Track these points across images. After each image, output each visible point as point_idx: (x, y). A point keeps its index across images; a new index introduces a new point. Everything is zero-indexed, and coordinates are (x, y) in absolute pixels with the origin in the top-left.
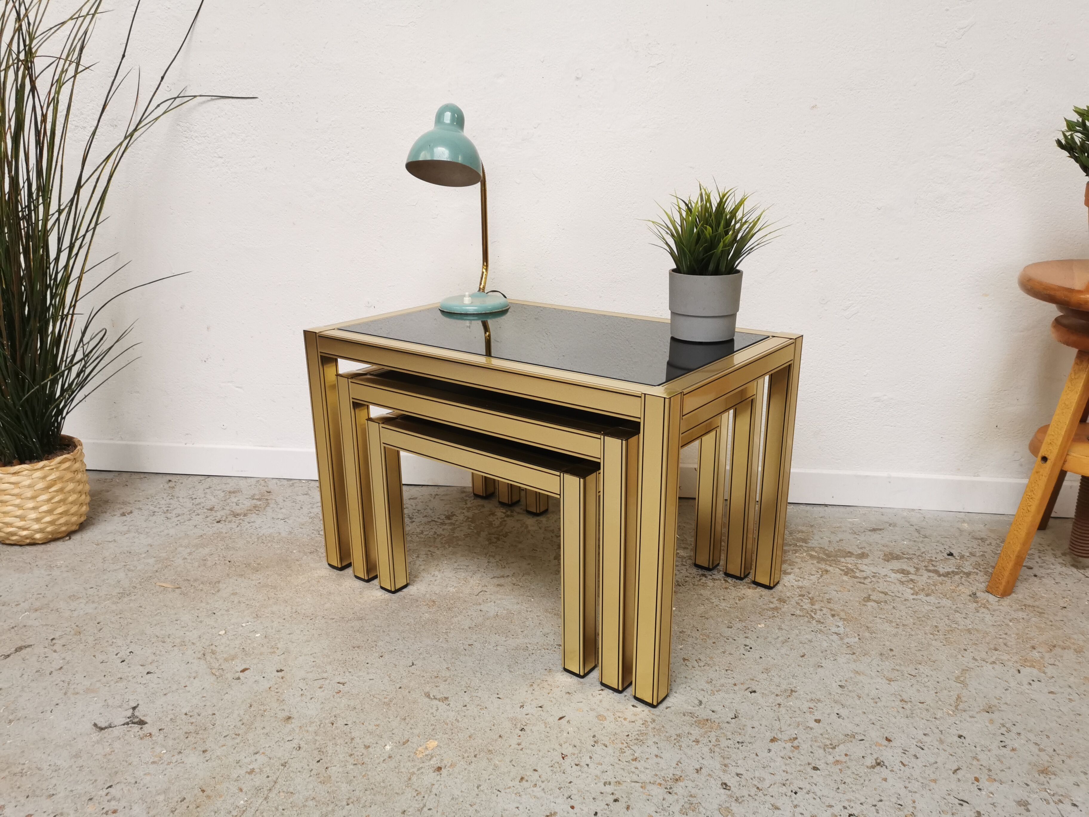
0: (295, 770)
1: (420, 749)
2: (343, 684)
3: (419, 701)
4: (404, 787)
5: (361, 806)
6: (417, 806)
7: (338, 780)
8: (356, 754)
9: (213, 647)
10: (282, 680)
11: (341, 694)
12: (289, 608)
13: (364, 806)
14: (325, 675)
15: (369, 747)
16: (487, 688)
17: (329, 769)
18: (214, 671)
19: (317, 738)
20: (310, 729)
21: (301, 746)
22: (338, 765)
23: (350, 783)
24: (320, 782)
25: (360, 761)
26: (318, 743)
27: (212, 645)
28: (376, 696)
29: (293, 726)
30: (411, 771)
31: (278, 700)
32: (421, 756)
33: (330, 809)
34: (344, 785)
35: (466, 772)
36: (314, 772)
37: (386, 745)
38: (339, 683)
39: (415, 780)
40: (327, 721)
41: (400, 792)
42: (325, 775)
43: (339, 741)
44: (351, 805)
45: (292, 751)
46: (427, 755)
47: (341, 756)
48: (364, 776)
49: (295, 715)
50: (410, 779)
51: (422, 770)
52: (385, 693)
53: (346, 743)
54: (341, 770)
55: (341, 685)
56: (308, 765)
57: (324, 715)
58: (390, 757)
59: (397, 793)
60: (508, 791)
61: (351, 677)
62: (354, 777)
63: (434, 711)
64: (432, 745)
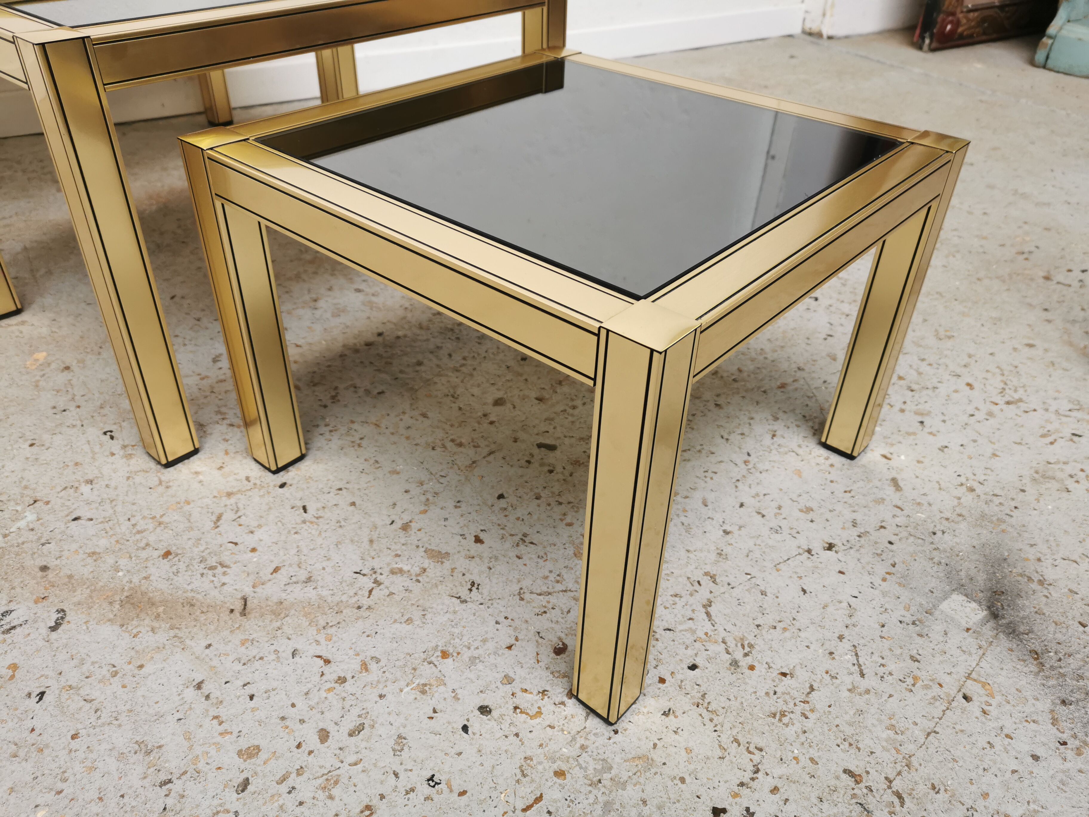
1: (28, 363)
4: (36, 393)
6: (65, 399)
30: (34, 380)
32: (34, 367)
35: (101, 360)
39: (44, 385)
41: (35, 397)
46: (41, 365)
50: (37, 386)
51: (47, 375)
59: (32, 399)
63: (17, 334)
64: (41, 356)
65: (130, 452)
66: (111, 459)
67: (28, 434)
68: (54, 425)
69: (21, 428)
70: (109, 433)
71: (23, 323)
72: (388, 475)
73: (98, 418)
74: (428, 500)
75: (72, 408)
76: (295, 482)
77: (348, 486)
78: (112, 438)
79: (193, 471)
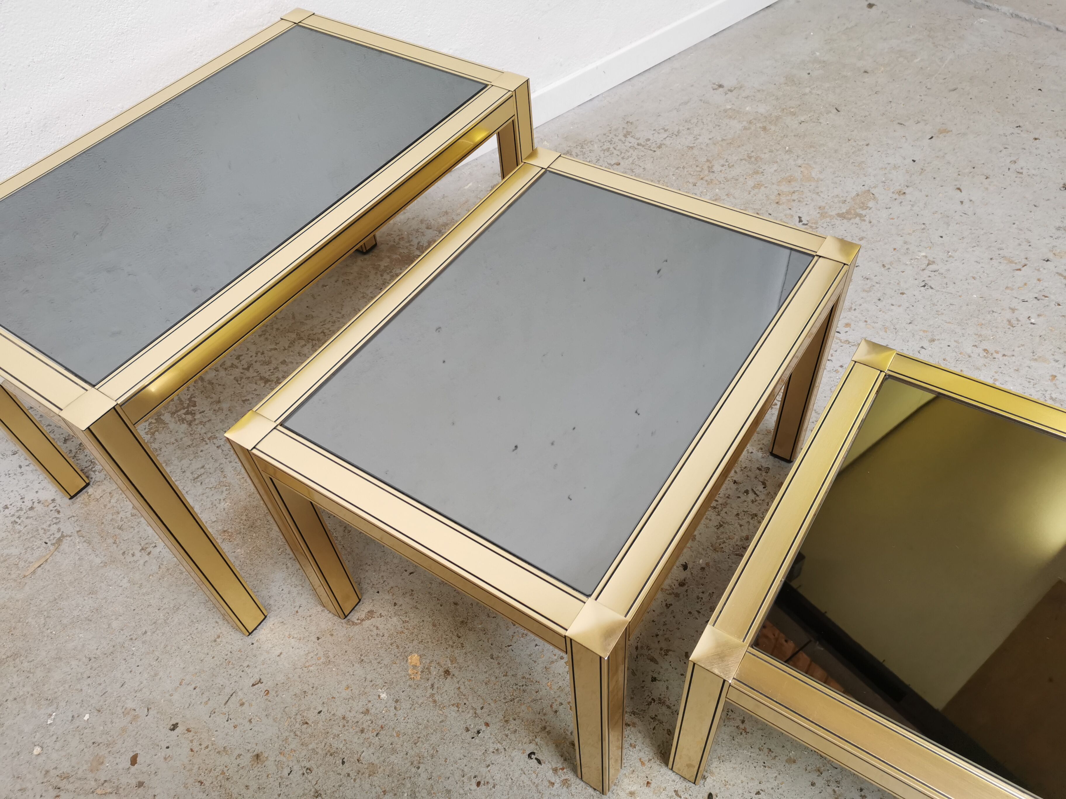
0: (334, 789)
1: (410, 672)
2: (260, 681)
3: (351, 635)
4: (440, 712)
5: (429, 758)
6: (469, 715)
7: (382, 759)
8: (364, 726)
9: (53, 773)
10: (191, 734)
11: (272, 693)
12: (74, 663)
13: (432, 756)
14: (228, 691)
15: (368, 710)
16: (390, 573)
17: (361, 758)
18: (99, 791)
19: (311, 747)
20: (293, 746)
21: (308, 766)
22: (364, 749)
23: (394, 751)
24: (370, 775)
25: (379, 729)
26: (319, 750)
27: (47, 772)
28: (307, 664)
29: (272, 759)
30: (428, 695)
31: (219, 752)
32: (419, 677)
33: (409, 785)
34: (393, 758)
35: (469, 654)
36: (353, 775)
37: (379, 696)
38: (253, 685)
39: (440, 699)
40: (297, 726)
41: (442, 718)
42: (366, 766)
43: (334, 731)
44: (421, 766)
45: (307, 778)
46: (422, 672)
47: (356, 740)
48: (398, 736)
49: (259, 749)
50: (435, 701)
51: (435, 686)
52: (312, 655)
53: (344, 726)
54: (371, 750)
55: (260, 684)
56: (340, 774)
57: (286, 724)
58: (397, 701)
59: (441, 722)
60: (514, 640)
61: (257, 670)
62: (392, 744)
63: (375, 631)
64: (414, 659)
65: (563, 777)
66: (554, 790)
67: (466, 769)
68: (481, 753)
69: (456, 763)
70: (533, 756)
71: (371, 614)
72: (787, 765)
73: (512, 737)
74: (834, 791)
75: (483, 728)
76: (717, 791)
77: (763, 786)
78: (539, 762)
79: (628, 791)
